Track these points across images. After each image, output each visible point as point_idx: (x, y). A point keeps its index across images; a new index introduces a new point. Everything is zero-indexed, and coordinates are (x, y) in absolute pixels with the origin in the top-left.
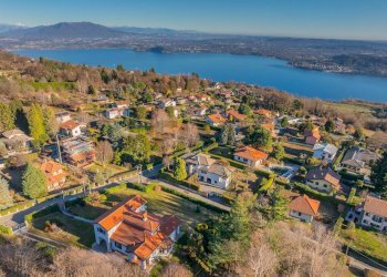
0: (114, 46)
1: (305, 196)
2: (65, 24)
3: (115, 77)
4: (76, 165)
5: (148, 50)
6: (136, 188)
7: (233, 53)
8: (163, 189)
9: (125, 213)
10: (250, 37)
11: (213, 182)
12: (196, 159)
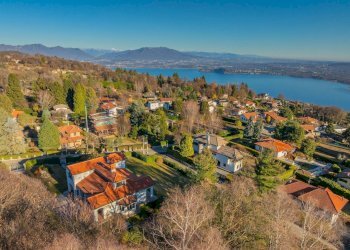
0: (183, 66)
1: (327, 189)
2: (147, 49)
3: (169, 82)
4: (98, 134)
5: (211, 71)
6: (139, 157)
7: (292, 76)
8: (165, 162)
9: (100, 164)
10: (311, 62)
11: (221, 164)
12: (206, 139)
